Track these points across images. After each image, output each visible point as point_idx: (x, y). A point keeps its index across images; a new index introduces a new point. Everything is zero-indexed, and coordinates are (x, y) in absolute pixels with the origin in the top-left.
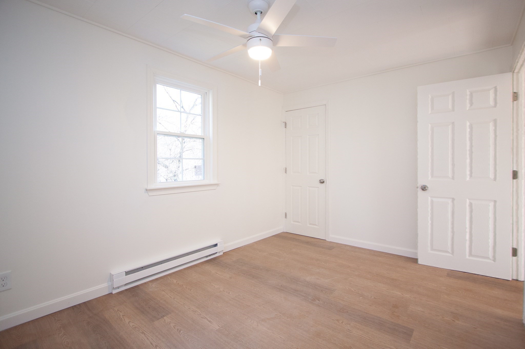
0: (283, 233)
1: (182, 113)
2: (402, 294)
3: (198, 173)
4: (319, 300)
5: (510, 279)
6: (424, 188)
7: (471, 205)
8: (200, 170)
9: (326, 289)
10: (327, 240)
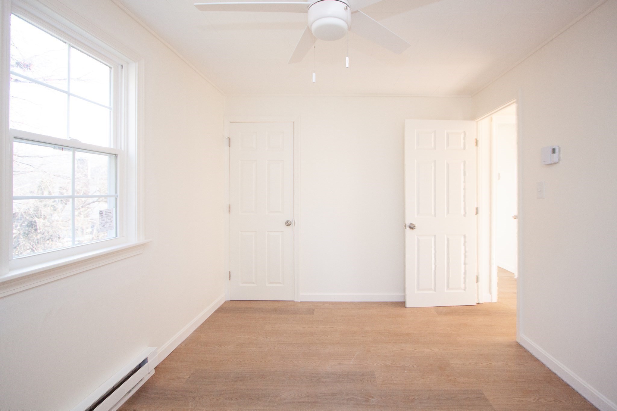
0: (227, 302)
1: (71, 97)
2: (430, 350)
3: (106, 226)
4: (373, 398)
5: (475, 304)
6: (412, 227)
7: (448, 240)
8: (110, 219)
9: (362, 375)
10: (295, 301)
